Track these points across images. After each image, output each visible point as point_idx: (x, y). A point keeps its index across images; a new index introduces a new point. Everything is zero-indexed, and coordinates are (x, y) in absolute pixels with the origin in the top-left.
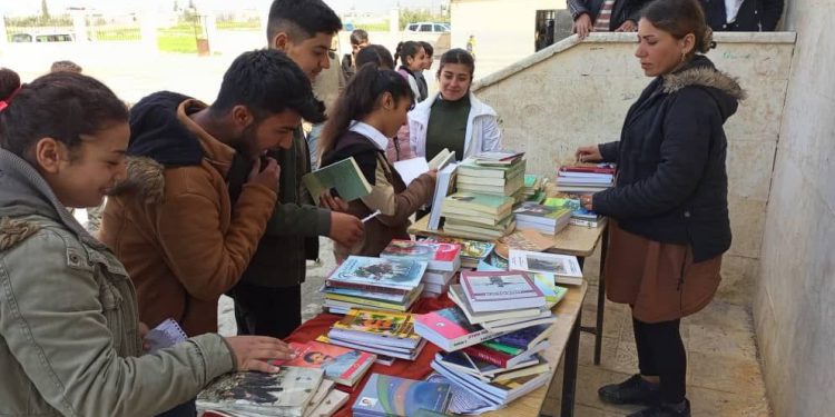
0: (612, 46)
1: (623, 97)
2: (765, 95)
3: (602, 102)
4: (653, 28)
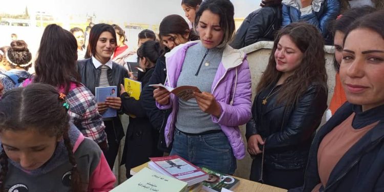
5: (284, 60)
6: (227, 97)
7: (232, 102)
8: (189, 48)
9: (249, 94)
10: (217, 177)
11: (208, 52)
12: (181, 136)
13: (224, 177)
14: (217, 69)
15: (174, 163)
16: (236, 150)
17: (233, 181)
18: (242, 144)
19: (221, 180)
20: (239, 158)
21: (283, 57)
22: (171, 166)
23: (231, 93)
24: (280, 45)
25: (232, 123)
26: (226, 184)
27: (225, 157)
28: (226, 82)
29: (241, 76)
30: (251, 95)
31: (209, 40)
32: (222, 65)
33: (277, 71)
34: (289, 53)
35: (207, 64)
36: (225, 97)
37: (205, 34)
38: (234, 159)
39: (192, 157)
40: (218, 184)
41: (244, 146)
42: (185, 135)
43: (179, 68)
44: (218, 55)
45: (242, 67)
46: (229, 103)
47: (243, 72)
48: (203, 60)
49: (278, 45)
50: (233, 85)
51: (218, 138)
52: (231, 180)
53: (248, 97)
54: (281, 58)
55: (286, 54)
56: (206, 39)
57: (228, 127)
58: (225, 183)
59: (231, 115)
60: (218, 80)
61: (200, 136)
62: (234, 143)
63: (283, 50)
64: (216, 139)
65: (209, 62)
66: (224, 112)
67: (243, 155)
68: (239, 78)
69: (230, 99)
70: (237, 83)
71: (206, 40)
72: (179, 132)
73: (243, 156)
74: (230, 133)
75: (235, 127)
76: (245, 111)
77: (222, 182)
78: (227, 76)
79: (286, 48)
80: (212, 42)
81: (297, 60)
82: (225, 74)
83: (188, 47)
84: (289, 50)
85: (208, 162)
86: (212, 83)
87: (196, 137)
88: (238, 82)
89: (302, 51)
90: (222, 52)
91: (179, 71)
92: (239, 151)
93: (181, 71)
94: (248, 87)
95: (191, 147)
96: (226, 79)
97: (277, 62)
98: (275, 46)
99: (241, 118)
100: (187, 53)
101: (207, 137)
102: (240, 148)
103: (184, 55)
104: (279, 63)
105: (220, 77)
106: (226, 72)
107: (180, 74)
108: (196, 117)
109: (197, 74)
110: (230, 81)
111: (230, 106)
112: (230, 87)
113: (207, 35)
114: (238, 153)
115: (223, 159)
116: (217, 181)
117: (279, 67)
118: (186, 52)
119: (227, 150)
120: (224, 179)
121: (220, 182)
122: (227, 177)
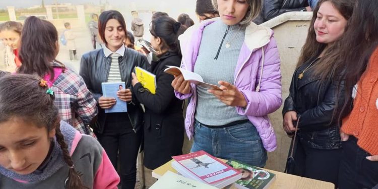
5: (325, 31)
6: (253, 82)
7: (258, 88)
8: (206, 27)
9: (279, 77)
10: (249, 171)
11: (228, 30)
12: (202, 129)
13: (257, 171)
14: (240, 50)
15: (201, 161)
16: (266, 142)
17: (268, 176)
18: (272, 134)
19: (254, 176)
20: (269, 150)
21: (324, 27)
22: (197, 165)
23: (257, 77)
24: (320, 13)
25: (261, 113)
26: (261, 180)
27: (255, 149)
28: (251, 65)
29: (268, 57)
30: (281, 78)
31: (230, 15)
32: (246, 46)
33: (318, 43)
34: (331, 21)
35: (228, 46)
36: (250, 83)
37: (226, 8)
38: (264, 151)
39: (217, 152)
40: (251, 180)
41: (275, 136)
42: (207, 128)
43: (196, 51)
44: (240, 33)
45: (270, 46)
46: (255, 90)
47: (270, 52)
48: (223, 41)
49: (318, 15)
50: (259, 68)
51: (245, 129)
52: (265, 175)
53: (278, 81)
54: (321, 28)
55: (327, 23)
56: (227, 14)
57: (257, 117)
58: (259, 178)
59: (259, 104)
60: (242, 63)
61: (224, 128)
62: (263, 134)
63: (324, 18)
64: (244, 130)
65: (230, 43)
66: (250, 103)
67: (274, 146)
68: (266, 59)
69: (256, 84)
70: (264, 66)
71: (227, 16)
72: (199, 124)
73: (275, 148)
74: (258, 123)
75: (265, 116)
76: (274, 97)
77: (256, 178)
78: (253, 58)
79: (328, 16)
80: (235, 17)
81: (341, 29)
82: (249, 57)
83: (204, 27)
84: (331, 18)
85: (235, 156)
86: (235, 67)
87: (220, 129)
88: (265, 64)
89: (346, 18)
90: (244, 30)
91: (195, 55)
92: (269, 142)
93: (198, 55)
94: (277, 69)
95: (216, 141)
96: (251, 62)
97: (317, 33)
98: (315, 16)
99: (270, 106)
100: (204, 34)
101: (233, 128)
102: (270, 139)
103: (200, 37)
104: (319, 34)
105: (244, 59)
106: (251, 54)
107: (197, 58)
108: (218, 107)
109: (216, 58)
110: (256, 64)
111: (256, 93)
112: (256, 71)
113: (229, 9)
114: (269, 145)
115: (253, 152)
116: (249, 177)
117: (320, 38)
118: (202, 32)
119: (257, 141)
120: (257, 174)
121: (254, 177)
122: (261, 171)
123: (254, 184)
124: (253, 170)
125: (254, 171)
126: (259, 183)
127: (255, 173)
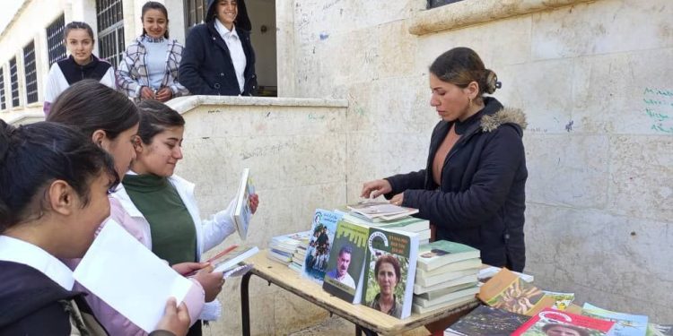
0: (228, 109)
1: (242, 157)
2: (336, 146)
3: (225, 163)
4: (438, 81)
13: (373, 253)
77: (388, 249)
120: (379, 251)
121: (387, 253)
122: (371, 248)
123: (399, 248)
124: (373, 260)
125: (376, 257)
126: (394, 241)
127: (378, 254)
